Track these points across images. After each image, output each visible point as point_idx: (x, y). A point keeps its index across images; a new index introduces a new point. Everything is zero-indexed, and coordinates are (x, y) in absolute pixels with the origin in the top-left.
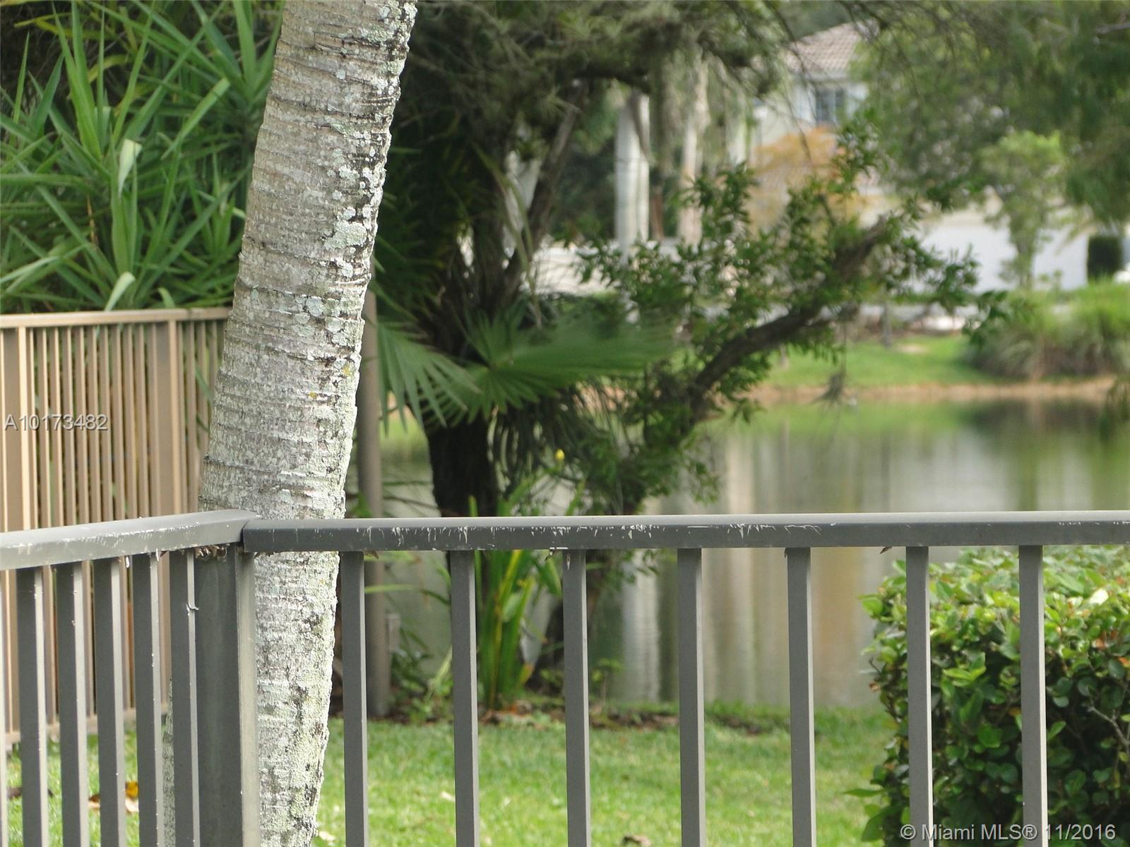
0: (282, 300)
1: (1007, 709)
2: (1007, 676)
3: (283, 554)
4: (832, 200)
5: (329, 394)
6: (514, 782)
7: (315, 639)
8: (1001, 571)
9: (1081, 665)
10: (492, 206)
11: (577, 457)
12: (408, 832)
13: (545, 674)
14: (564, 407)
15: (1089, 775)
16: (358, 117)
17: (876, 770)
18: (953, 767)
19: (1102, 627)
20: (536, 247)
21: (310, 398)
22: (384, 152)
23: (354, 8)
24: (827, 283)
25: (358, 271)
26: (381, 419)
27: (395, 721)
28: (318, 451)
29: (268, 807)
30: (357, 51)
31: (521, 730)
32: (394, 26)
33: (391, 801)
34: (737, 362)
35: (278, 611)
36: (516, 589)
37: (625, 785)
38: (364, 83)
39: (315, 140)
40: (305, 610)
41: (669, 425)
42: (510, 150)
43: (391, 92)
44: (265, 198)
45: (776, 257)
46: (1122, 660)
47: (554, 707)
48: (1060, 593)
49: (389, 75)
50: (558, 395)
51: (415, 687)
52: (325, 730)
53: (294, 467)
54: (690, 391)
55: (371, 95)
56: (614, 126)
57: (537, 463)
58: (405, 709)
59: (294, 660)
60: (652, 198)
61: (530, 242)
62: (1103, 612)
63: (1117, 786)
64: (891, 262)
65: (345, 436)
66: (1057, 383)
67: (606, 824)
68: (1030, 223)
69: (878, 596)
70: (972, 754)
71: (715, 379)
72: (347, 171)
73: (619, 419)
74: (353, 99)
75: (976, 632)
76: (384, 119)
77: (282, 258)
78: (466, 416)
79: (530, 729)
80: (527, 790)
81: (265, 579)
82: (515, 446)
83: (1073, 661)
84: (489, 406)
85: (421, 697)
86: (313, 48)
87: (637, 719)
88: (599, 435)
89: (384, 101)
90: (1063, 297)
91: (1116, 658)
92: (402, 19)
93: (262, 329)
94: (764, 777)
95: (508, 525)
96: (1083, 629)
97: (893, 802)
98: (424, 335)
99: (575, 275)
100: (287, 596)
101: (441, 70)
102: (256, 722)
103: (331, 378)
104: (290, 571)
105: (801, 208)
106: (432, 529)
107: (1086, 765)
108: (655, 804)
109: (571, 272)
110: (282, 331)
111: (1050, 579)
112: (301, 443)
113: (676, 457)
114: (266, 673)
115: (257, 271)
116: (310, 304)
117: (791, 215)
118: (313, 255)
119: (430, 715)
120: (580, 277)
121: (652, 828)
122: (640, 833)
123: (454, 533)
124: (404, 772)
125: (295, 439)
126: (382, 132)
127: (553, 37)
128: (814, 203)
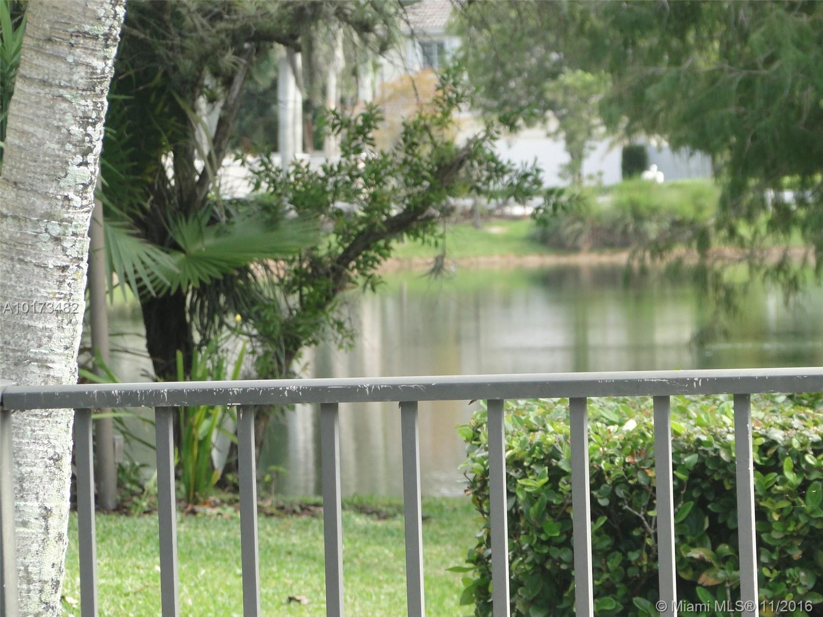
0: (29, 224)
1: (564, 508)
2: (564, 484)
3: (33, 410)
4: (434, 131)
5: (65, 292)
6: (208, 558)
7: (57, 471)
8: (559, 406)
9: (618, 475)
10: (186, 136)
11: (251, 318)
12: (131, 597)
13: (230, 477)
14: (241, 282)
15: (625, 554)
16: (83, 90)
17: (470, 553)
18: (526, 551)
19: (632, 448)
20: (219, 165)
21: (51, 296)
22: (103, 115)
23: (79, 10)
24: (431, 188)
25: (85, 202)
26: (107, 292)
27: (121, 514)
28: (57, 334)
29: (24, 595)
30: (82, 41)
31: (213, 518)
32: (109, 22)
33: (119, 573)
34: (368, 248)
35: (30, 451)
36: (208, 415)
37: (289, 559)
38: (88, 65)
39: (51, 107)
40: (49, 450)
41: (318, 294)
42: (199, 96)
43: (107, 70)
44: (16, 150)
45: (394, 170)
46: (647, 471)
47: (237, 501)
48: (602, 422)
49: (105, 58)
50: (236, 273)
51: (135, 488)
52: (66, 538)
53: (40, 346)
54: (333, 269)
55: (93, 73)
56: (276, 70)
57: (222, 323)
58: (128, 504)
59: (42, 487)
60: (305, 121)
61: (214, 161)
62: (633, 436)
63: (645, 563)
64: (478, 172)
65: (76, 323)
66: (601, 253)
67: (275, 588)
68: (580, 137)
69: (469, 426)
70: (539, 540)
71: (351, 259)
72: (76, 130)
73: (281, 290)
74: (80, 77)
75: (541, 452)
76: (102, 91)
77: (29, 193)
78: (169, 289)
79: (219, 517)
80: (218, 563)
81: (20, 429)
82: (206, 311)
83: (612, 472)
84: (186, 282)
85: (139, 495)
86: (49, 40)
87: (298, 509)
88: (266, 302)
89: (102, 78)
90: (604, 190)
91: (643, 470)
92: (114, 18)
93: (15, 246)
94: (390, 551)
95: (196, 388)
96: (618, 449)
97: (483, 576)
98: (138, 231)
99: (249, 185)
100: (36, 440)
101: (148, 37)
102: (15, 533)
103: (66, 280)
104: (38, 422)
105: (412, 135)
106: (142, 393)
107: (622, 548)
108: (310, 572)
109: (246, 183)
110: (30, 247)
111: (594, 412)
112: (45, 329)
113: (323, 318)
114: (22, 497)
115: (11, 203)
116: (50, 227)
117: (405, 140)
118: (51, 191)
119: (147, 509)
120: (252, 187)
121: (309, 589)
122: (300, 594)
123: (157, 394)
124: (127, 552)
125: (41, 326)
126: (100, 100)
127: (229, 12)
128: (421, 131)
